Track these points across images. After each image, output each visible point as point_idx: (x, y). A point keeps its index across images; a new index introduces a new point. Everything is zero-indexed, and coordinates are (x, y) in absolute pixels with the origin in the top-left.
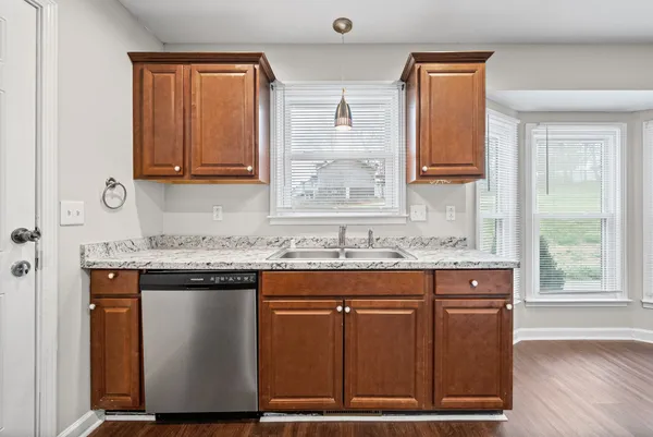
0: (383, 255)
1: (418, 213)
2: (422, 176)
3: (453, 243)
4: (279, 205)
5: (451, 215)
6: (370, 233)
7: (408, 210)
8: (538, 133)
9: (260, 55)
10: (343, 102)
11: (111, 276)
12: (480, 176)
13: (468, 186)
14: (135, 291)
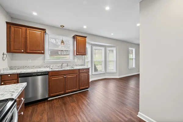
0: (70, 68)
1: (76, 60)
2: (77, 55)
3: (82, 65)
4: (47, 59)
5: (81, 61)
6: (67, 64)
7: (74, 60)
8: (94, 48)
9: (45, 29)
10: (62, 40)
11: (9, 76)
12: (85, 55)
13: (84, 56)
14: (16, 78)
